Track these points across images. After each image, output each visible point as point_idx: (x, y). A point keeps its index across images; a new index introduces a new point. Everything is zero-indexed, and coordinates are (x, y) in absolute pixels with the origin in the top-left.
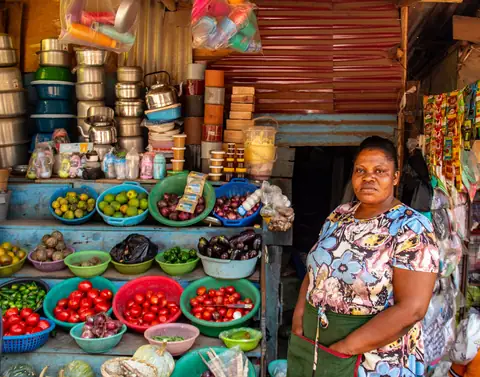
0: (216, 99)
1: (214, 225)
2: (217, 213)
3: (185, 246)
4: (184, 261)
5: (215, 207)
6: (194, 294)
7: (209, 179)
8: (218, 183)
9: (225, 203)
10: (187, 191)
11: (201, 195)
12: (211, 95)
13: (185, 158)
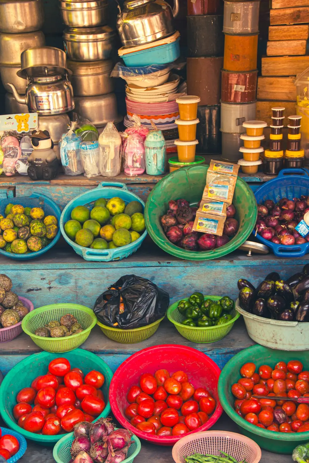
0: (245, 24)
1: (256, 253)
2: (261, 233)
3: (210, 290)
4: (213, 321)
5: (258, 223)
6: (237, 377)
7: (242, 171)
8: (256, 179)
9: (270, 213)
10: (206, 195)
11: (230, 201)
12: (236, 16)
13: (198, 137)
